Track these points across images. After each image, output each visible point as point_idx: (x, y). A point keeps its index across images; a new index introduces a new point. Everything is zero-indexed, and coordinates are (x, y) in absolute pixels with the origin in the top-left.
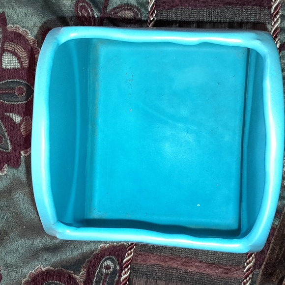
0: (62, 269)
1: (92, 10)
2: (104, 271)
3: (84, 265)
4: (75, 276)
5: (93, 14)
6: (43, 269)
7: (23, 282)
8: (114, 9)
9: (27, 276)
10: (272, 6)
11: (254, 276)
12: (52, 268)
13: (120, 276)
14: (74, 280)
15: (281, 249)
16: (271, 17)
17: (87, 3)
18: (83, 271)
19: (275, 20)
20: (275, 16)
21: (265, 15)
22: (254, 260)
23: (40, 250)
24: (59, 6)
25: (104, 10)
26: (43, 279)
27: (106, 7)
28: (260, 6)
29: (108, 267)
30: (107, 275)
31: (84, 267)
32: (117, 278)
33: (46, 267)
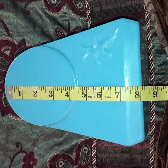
0: (64, 153)
1: (63, 32)
2: (84, 152)
3: (74, 150)
4: (71, 156)
5: (63, 33)
6: (56, 154)
7: (47, 161)
8: (73, 30)
9: (49, 158)
10: (145, 17)
11: (155, 146)
12: (60, 153)
13: (92, 154)
14: (71, 158)
15: (165, 131)
16: (146, 22)
17: (61, 29)
18: (74, 153)
19: (148, 24)
20: (147, 22)
21: (143, 22)
22: (154, 138)
23: (53, 145)
24: (48, 32)
25: (68, 31)
26: (56, 159)
27: (69, 30)
28: (139, 18)
29: (85, 150)
30: (85, 154)
31: (74, 151)
32: (90, 155)
33: (57, 153)
